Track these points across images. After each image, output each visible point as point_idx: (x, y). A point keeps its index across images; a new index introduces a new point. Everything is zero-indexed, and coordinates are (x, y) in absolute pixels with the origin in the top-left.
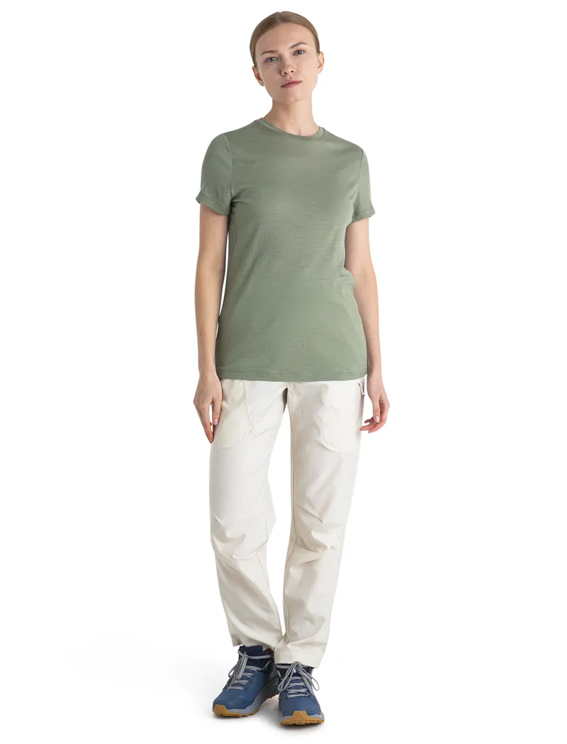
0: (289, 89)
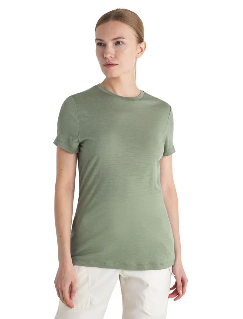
0: (107, 69)
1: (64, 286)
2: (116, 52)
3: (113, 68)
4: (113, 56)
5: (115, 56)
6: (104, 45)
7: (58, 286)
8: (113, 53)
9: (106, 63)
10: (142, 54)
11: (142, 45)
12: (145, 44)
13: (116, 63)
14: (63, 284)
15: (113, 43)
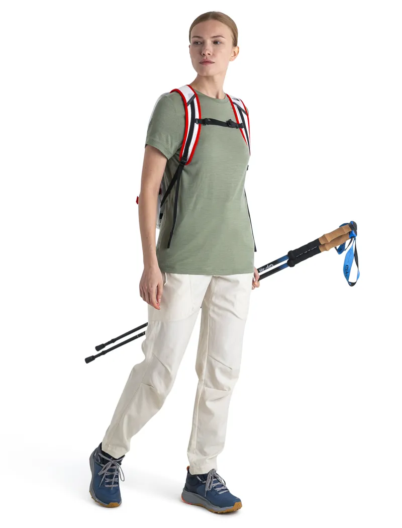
0: (204, 66)
1: (152, 287)
2: (214, 50)
3: (210, 65)
4: (211, 54)
5: (213, 54)
6: (201, 43)
7: (145, 288)
8: (212, 50)
9: (204, 60)
10: (235, 58)
11: (236, 49)
12: (238, 48)
13: (213, 61)
14: (150, 285)
15: (212, 41)
